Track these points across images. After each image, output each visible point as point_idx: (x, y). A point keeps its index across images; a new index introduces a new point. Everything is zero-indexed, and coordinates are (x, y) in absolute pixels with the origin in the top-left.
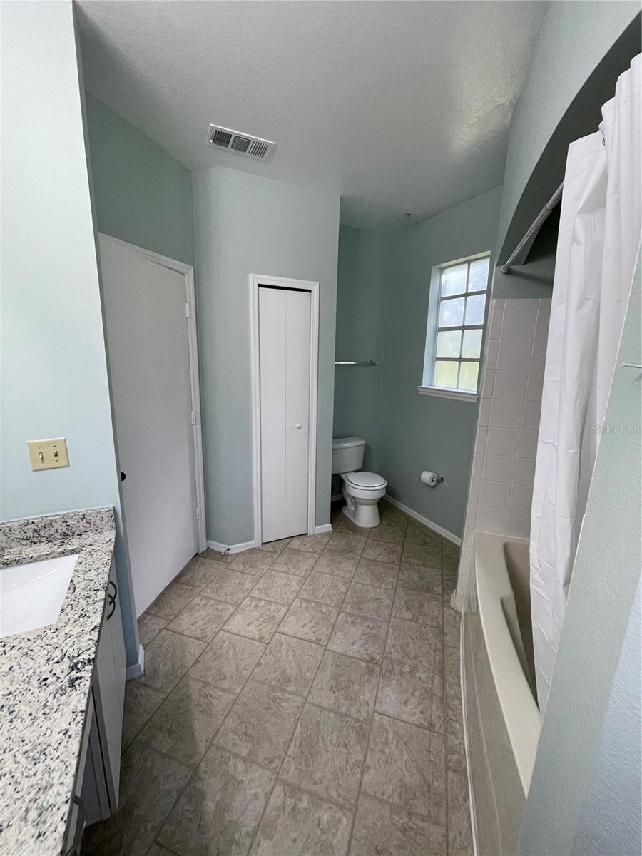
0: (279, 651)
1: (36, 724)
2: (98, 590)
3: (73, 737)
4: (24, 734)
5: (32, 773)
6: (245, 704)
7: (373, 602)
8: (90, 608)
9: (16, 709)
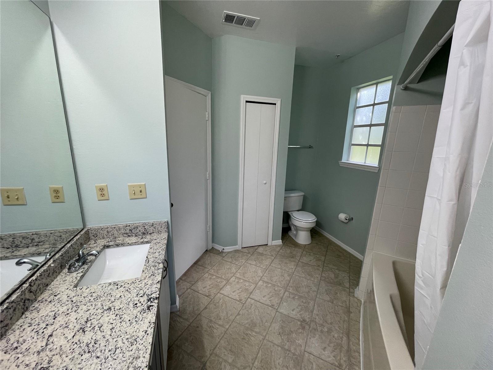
0: (250, 309)
1: (132, 325)
2: (160, 263)
3: (149, 334)
4: (127, 330)
5: (130, 349)
6: (231, 334)
7: (305, 288)
8: (156, 272)
9: (123, 317)
